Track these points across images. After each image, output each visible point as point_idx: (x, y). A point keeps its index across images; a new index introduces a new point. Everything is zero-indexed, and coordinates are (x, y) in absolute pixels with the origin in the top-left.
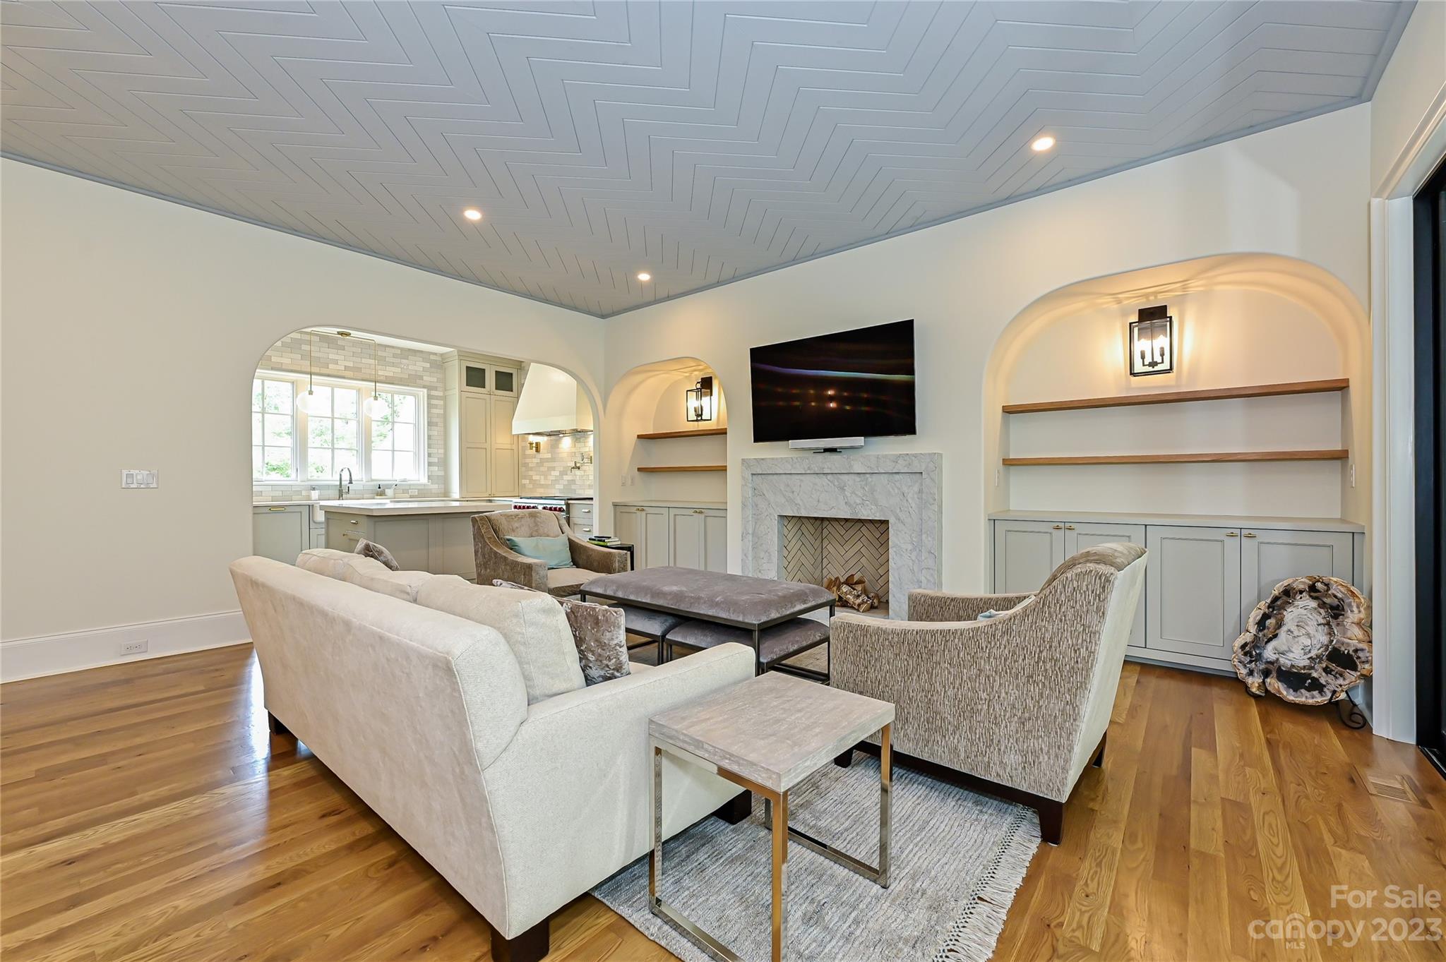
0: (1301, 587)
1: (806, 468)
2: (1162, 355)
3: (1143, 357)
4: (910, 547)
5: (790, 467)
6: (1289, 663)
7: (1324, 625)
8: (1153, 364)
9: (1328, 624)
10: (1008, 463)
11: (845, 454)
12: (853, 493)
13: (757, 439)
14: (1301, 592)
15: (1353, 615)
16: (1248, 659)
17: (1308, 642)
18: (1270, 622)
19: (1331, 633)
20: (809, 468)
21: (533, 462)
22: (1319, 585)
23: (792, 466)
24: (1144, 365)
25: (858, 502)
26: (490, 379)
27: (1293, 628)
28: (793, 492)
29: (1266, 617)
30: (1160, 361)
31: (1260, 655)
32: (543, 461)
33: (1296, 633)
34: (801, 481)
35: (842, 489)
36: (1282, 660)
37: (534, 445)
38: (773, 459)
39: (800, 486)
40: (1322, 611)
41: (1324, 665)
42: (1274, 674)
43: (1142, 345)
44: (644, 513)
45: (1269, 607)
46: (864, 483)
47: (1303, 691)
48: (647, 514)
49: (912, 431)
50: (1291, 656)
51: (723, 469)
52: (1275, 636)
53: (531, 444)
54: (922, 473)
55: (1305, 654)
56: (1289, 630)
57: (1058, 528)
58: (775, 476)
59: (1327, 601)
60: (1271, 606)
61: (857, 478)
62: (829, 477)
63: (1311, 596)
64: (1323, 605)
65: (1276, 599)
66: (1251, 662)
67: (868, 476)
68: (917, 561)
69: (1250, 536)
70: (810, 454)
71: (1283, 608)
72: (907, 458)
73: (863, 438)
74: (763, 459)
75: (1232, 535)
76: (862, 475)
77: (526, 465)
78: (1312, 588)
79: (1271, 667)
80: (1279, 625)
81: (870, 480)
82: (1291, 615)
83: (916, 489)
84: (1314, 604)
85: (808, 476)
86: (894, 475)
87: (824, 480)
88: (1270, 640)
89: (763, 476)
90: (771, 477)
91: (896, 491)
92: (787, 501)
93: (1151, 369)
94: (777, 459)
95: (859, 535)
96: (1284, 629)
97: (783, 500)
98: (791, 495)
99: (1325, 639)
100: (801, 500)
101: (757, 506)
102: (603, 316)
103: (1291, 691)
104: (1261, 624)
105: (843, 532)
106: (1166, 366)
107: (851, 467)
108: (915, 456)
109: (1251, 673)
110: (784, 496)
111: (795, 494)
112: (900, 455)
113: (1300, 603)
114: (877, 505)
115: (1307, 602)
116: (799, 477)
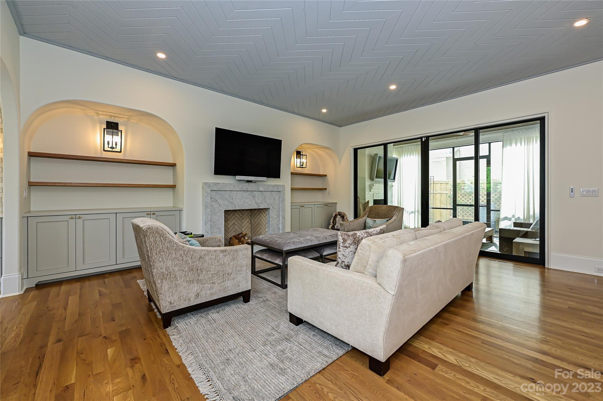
0: (337, 214)
1: (241, 188)
4: (276, 216)
5: (232, 187)
9: (342, 220)
11: (258, 183)
12: (258, 198)
13: (217, 174)
14: (338, 215)
15: (345, 218)
18: (334, 221)
20: (242, 189)
23: (234, 187)
25: (260, 202)
27: (338, 222)
29: (333, 221)
31: (334, 228)
34: (237, 194)
35: (254, 197)
36: (338, 228)
38: (224, 183)
39: (236, 196)
46: (262, 195)
49: (279, 177)
52: (336, 224)
54: (280, 191)
57: (301, 207)
58: (223, 192)
59: (342, 216)
60: (334, 218)
61: (260, 193)
62: (249, 192)
64: (341, 217)
67: (263, 192)
68: (278, 221)
69: (328, 205)
70: (243, 182)
71: (336, 218)
72: (277, 186)
73: (266, 178)
74: (218, 183)
75: (325, 205)
76: (261, 192)
78: (339, 214)
80: (336, 222)
81: (264, 194)
82: (337, 219)
83: (278, 197)
84: (340, 217)
85: (240, 192)
86: (272, 192)
87: (247, 193)
88: (335, 225)
89: (216, 192)
90: (220, 192)
91: (273, 197)
92: (230, 203)
94: (226, 184)
97: (228, 203)
98: (231, 200)
100: (237, 202)
101: (213, 206)
104: (333, 222)
107: (259, 189)
108: (279, 186)
110: (228, 201)
111: (234, 200)
112: (275, 185)
113: (338, 217)
114: (266, 203)
115: (339, 217)
116: (236, 192)
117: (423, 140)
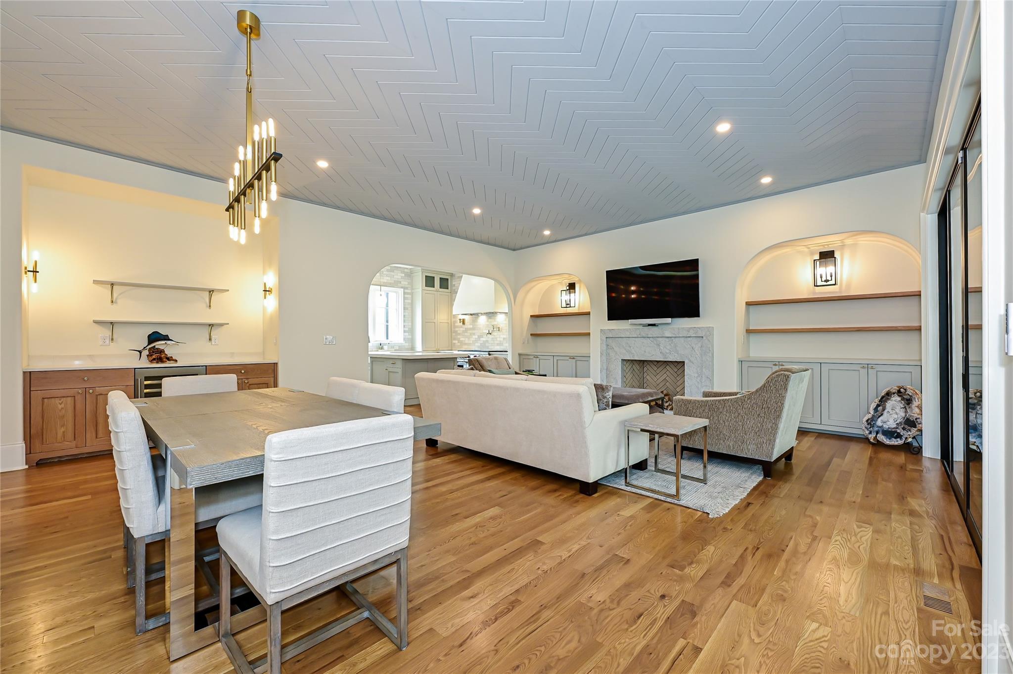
0: (894, 391)
1: (638, 334)
2: (831, 276)
3: (821, 277)
4: (696, 375)
5: (629, 333)
6: (887, 427)
7: (903, 408)
8: (827, 281)
9: (905, 407)
10: (749, 332)
11: (660, 327)
12: (665, 347)
13: (610, 318)
14: (894, 394)
15: (915, 403)
16: (869, 426)
17: (896, 417)
18: (880, 408)
19: (906, 412)
20: (639, 335)
21: (460, 330)
22: (902, 390)
24: (822, 281)
25: (667, 351)
26: (437, 283)
27: (890, 411)
28: (630, 347)
29: (878, 406)
30: (830, 279)
31: (875, 424)
32: (467, 330)
33: (891, 413)
34: (635, 341)
35: (659, 345)
36: (884, 426)
37: (462, 320)
38: (619, 329)
39: (634, 344)
40: (903, 402)
41: (902, 427)
42: (880, 432)
43: (821, 270)
44: (538, 359)
45: (879, 402)
46: (670, 342)
47: (893, 439)
48: (539, 360)
49: (698, 315)
50: (888, 423)
51: (589, 334)
52: (882, 415)
53: (460, 320)
54: (703, 337)
55: (895, 422)
56: (888, 412)
57: (775, 365)
58: (620, 339)
59: (905, 397)
60: (881, 401)
61: (667, 340)
62: (651, 339)
63: (898, 395)
64: (903, 399)
65: (883, 397)
66: (871, 427)
67: (673, 338)
68: (700, 383)
69: (872, 368)
70: (641, 327)
71: (886, 401)
72: (695, 329)
73: (670, 319)
74: (613, 329)
75: (863, 368)
76: (669, 338)
77: (456, 332)
78: (899, 391)
79: (880, 429)
80: (884, 410)
81: (674, 340)
82: (889, 405)
83: (699, 345)
84: (899, 399)
85: (639, 339)
86: (688, 338)
87: (648, 340)
88: (879, 417)
89: (613, 339)
90: (617, 339)
91: (689, 346)
92: (627, 351)
93: (825, 283)
94: (621, 329)
95: (665, 370)
96: (886, 411)
97: (625, 351)
98: (629, 348)
99: (903, 415)
101: (609, 354)
102: (514, 250)
103: (888, 439)
104: (876, 409)
105: (656, 369)
106: (833, 282)
107: (663, 334)
108: (698, 328)
109: (870, 433)
110: (625, 349)
111: (632, 348)
112: (691, 328)
113: (893, 399)
114: (678, 354)
115: (896, 398)
116: (634, 339)
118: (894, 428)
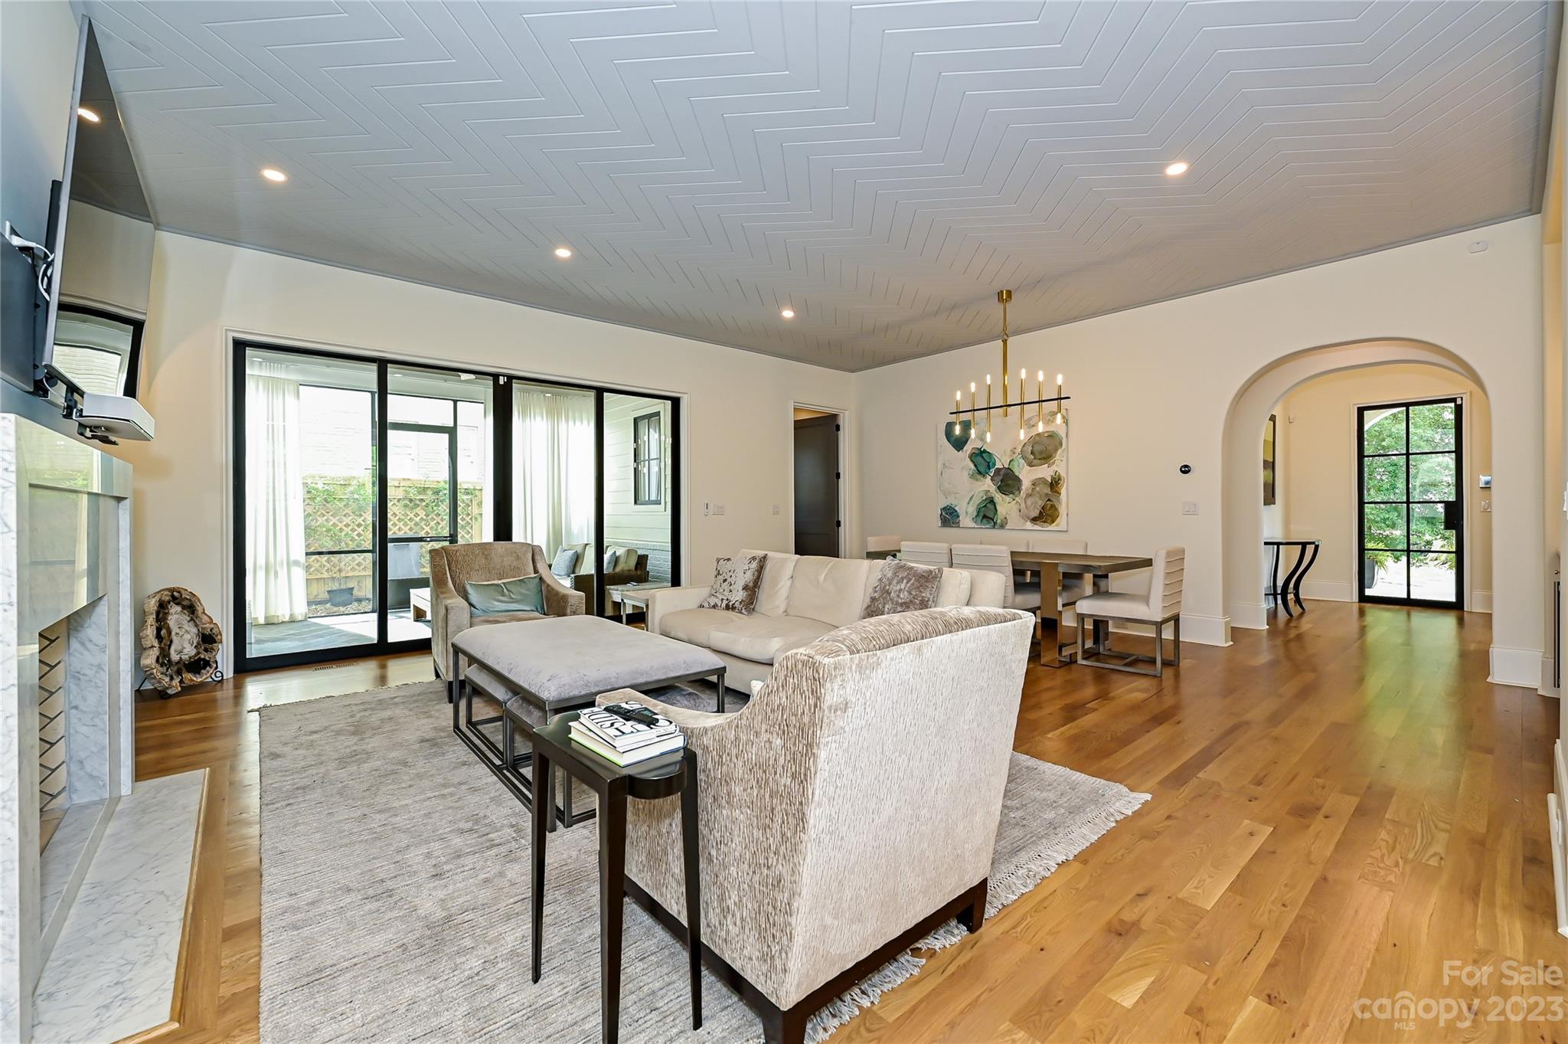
0: (167, 598)
6: (187, 657)
7: (191, 620)
9: (192, 619)
14: (169, 602)
15: (199, 609)
16: (165, 668)
17: (189, 637)
18: (163, 632)
19: (196, 625)
22: (175, 593)
27: (178, 631)
29: (159, 630)
31: (170, 661)
33: (181, 634)
36: (184, 657)
40: (185, 611)
41: (203, 648)
42: (184, 670)
45: (157, 621)
47: (202, 671)
50: (185, 651)
52: (171, 641)
55: (192, 645)
56: (177, 634)
59: (185, 603)
60: (158, 620)
63: (175, 604)
64: (184, 607)
65: (158, 613)
66: (167, 670)
71: (165, 619)
78: (174, 598)
79: (179, 665)
80: (169, 632)
82: (172, 622)
84: (179, 609)
88: (170, 646)
96: (173, 633)
99: (194, 630)
103: (198, 675)
104: (159, 637)
109: (172, 679)
113: (172, 611)
115: (175, 609)
117: (501, 382)
118: (196, 655)
